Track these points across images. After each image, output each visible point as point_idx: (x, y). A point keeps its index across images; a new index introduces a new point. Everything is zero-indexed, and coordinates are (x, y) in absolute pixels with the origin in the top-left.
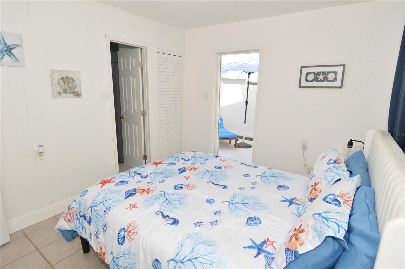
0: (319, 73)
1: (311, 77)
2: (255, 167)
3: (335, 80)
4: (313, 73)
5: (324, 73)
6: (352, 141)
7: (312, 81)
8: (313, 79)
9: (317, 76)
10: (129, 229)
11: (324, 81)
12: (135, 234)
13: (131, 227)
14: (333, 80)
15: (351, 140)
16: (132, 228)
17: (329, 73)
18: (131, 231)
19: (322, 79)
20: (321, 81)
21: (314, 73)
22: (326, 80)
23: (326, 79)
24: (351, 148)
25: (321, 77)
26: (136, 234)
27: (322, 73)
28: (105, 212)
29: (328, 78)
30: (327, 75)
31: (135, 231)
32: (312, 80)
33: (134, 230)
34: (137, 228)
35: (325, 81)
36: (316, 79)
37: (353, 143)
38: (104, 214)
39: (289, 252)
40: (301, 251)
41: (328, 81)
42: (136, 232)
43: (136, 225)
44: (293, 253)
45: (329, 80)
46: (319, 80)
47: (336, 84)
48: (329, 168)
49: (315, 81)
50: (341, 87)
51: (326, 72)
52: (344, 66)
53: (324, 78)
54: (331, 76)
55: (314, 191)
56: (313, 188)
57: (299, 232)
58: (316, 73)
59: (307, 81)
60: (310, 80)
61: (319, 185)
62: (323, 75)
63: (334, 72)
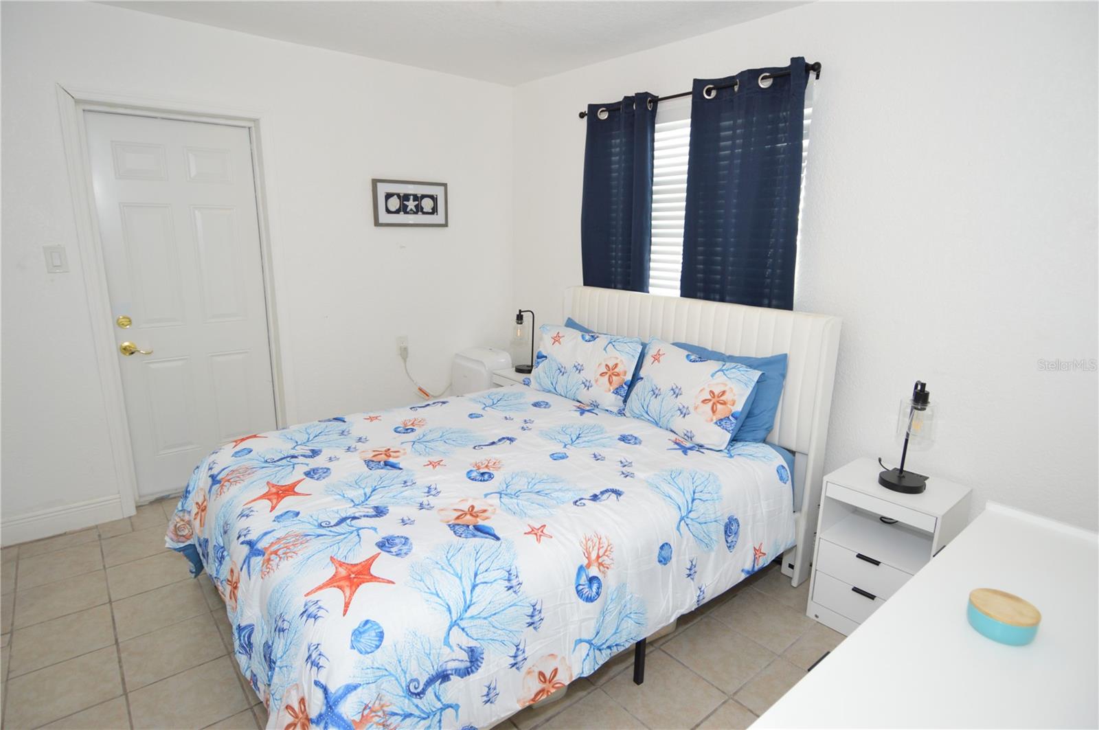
0: (406, 197)
1: (394, 203)
2: (444, 403)
3: (434, 210)
4: (396, 196)
5: (416, 198)
6: (522, 313)
7: (397, 212)
8: (398, 207)
9: (405, 202)
10: (594, 556)
11: (416, 213)
12: (610, 551)
13: (591, 549)
14: (431, 211)
15: (520, 311)
16: (596, 548)
17: (424, 196)
18: (598, 554)
19: (414, 209)
20: (412, 212)
21: (398, 196)
23: (419, 209)
24: (521, 323)
25: (411, 204)
26: (611, 548)
27: (412, 197)
28: (510, 588)
29: (422, 208)
30: (421, 200)
31: (605, 549)
32: (397, 210)
33: (603, 547)
34: (604, 540)
35: (420, 213)
36: (403, 209)
37: (522, 316)
38: (513, 594)
39: (723, 423)
40: (739, 407)
41: (424, 213)
42: (609, 546)
43: (596, 540)
44: (731, 418)
45: (424, 210)
46: (408, 210)
47: (438, 218)
48: (610, 343)
49: (402, 213)
50: (446, 225)
51: (419, 196)
52: (445, 185)
53: (416, 206)
54: (427, 204)
55: (614, 378)
56: (610, 376)
57: (718, 397)
58: (402, 195)
59: (388, 211)
60: (393, 209)
61: (619, 366)
62: (414, 200)
63: (432, 197)
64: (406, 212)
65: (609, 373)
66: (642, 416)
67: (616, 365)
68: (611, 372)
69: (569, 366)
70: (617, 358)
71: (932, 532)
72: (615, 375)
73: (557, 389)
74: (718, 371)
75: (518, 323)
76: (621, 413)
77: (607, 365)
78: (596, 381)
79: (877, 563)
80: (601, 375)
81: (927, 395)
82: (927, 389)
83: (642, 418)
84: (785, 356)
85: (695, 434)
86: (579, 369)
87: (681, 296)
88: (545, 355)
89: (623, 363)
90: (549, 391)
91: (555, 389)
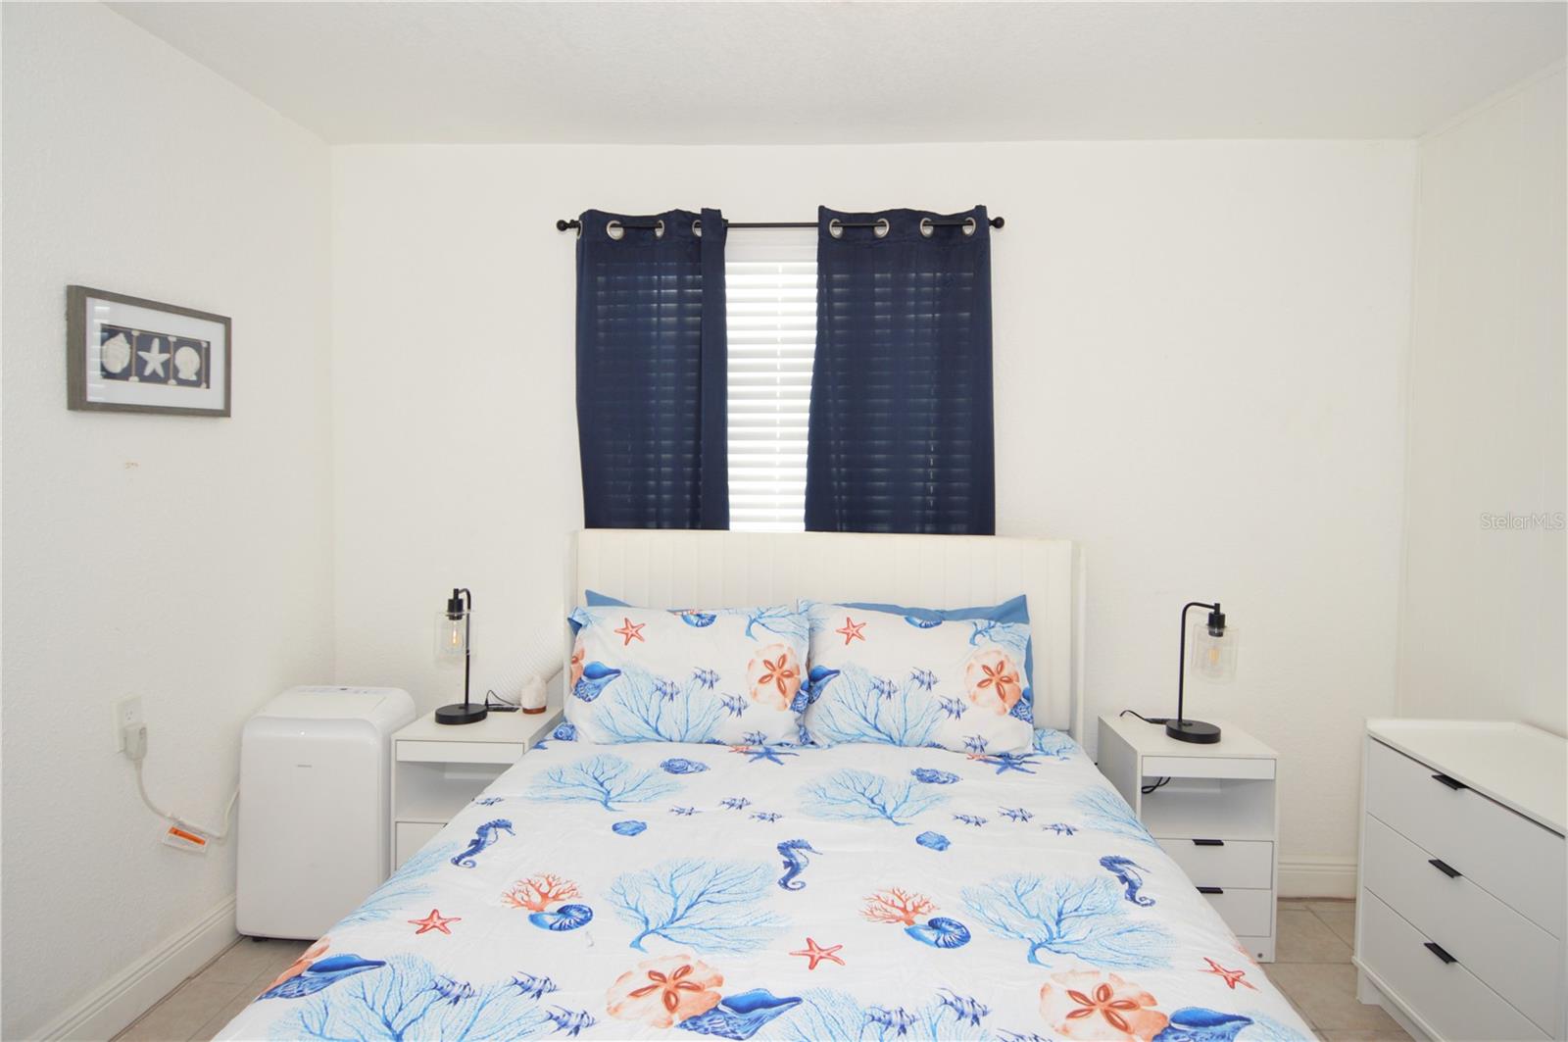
0: (144, 341)
1: (119, 354)
3: (203, 378)
4: (121, 337)
5: (164, 344)
7: (125, 375)
8: (125, 363)
9: (141, 353)
11: (164, 381)
14: (194, 378)
17: (182, 342)
19: (161, 372)
20: (154, 378)
21: (128, 333)
22: (136, 375)
23: (169, 373)
25: (154, 359)
27: (155, 342)
29: (176, 370)
30: (176, 351)
32: (124, 370)
35: (172, 381)
36: (135, 369)
45: (182, 376)
46: (148, 372)
47: (209, 397)
48: (752, 621)
49: (136, 379)
50: (225, 413)
51: (172, 339)
52: (226, 322)
53: (166, 365)
54: (187, 361)
55: (787, 682)
56: (779, 680)
57: (999, 673)
58: (135, 334)
59: (108, 375)
60: (116, 367)
61: (789, 658)
62: (162, 350)
63: (195, 344)
64: (143, 379)
65: (776, 675)
66: (865, 734)
67: (784, 658)
68: (777, 671)
69: (682, 678)
70: (781, 646)
71: (1273, 778)
72: (788, 676)
73: (661, 730)
74: (975, 635)
75: (452, 618)
76: (806, 740)
77: (766, 662)
78: (755, 694)
79: (1219, 843)
80: (761, 681)
81: (1222, 617)
82: (1222, 611)
83: (865, 738)
84: (1023, 599)
85: (988, 739)
86: (708, 680)
87: (807, 530)
88: (613, 667)
89: (792, 653)
90: (640, 739)
91: (657, 731)
